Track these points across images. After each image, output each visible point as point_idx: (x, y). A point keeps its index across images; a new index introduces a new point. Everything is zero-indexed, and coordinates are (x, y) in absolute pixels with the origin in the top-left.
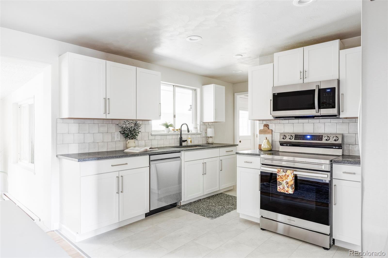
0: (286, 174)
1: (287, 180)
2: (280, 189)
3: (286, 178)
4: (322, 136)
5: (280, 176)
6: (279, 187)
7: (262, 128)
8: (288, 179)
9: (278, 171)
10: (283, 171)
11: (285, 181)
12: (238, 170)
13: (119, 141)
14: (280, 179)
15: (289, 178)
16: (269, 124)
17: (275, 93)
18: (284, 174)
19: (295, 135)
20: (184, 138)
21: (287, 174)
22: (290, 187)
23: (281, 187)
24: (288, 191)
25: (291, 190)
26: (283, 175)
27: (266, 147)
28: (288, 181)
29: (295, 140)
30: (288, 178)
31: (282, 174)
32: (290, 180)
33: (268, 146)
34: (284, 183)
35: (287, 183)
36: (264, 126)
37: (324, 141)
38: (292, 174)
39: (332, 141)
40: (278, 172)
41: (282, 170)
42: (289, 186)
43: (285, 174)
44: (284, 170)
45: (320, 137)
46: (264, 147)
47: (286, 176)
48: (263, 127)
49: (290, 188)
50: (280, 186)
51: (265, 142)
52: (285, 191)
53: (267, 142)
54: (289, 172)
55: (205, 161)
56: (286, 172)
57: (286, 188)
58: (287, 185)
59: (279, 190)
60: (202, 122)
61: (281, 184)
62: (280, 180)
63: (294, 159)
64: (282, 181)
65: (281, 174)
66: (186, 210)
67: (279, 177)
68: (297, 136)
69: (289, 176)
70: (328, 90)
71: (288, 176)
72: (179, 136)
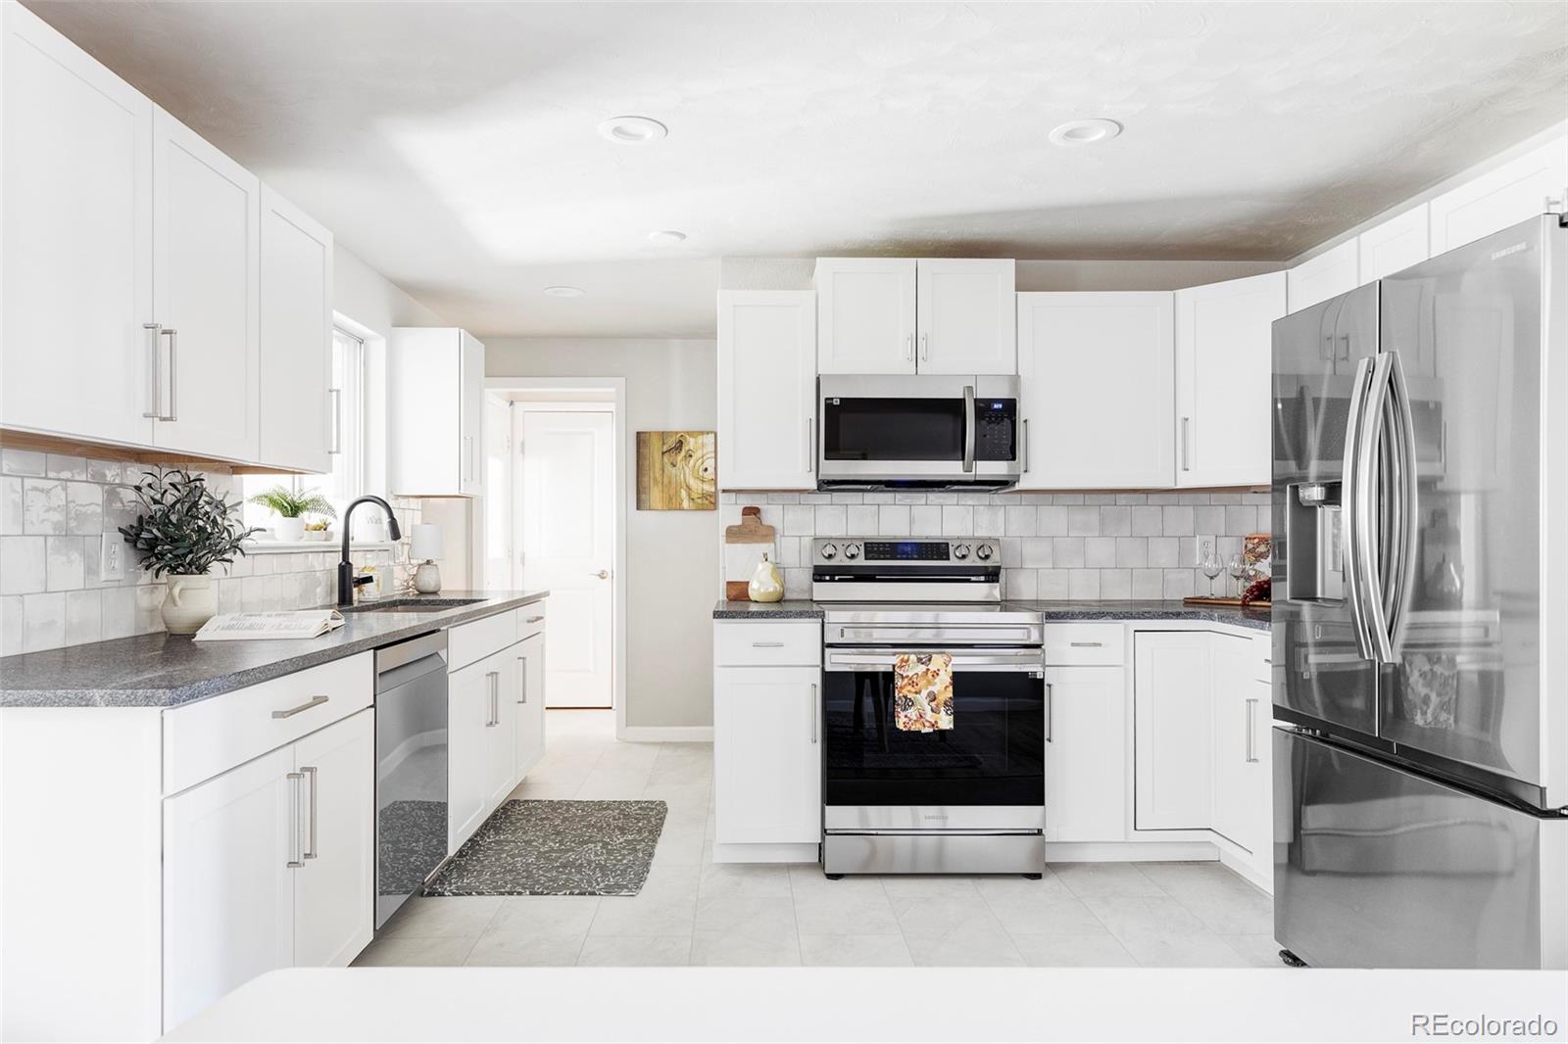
0: (928, 670)
1: (931, 688)
2: (904, 721)
3: (929, 683)
4: (948, 544)
5: (907, 676)
6: (906, 716)
7: (737, 519)
8: (935, 684)
9: (902, 660)
10: (920, 660)
11: (924, 693)
12: (721, 677)
13: (116, 584)
14: (910, 688)
15: (941, 680)
16: (759, 507)
17: (832, 399)
18: (922, 668)
19: (865, 544)
20: (359, 566)
21: (932, 667)
22: (942, 709)
23: (912, 713)
24: (936, 722)
25: (948, 717)
26: (917, 674)
27: (771, 590)
28: (935, 689)
29: (866, 559)
30: (936, 681)
31: (916, 671)
32: (943, 687)
33: (777, 585)
34: (922, 699)
35: (933, 698)
36: (743, 515)
37: (953, 562)
38: (947, 666)
39: (972, 561)
40: (901, 667)
41: (913, 658)
42: (937, 706)
43: (925, 670)
44: (923, 656)
45: (939, 550)
46: (762, 590)
47: (930, 675)
48: (741, 516)
49: (943, 713)
50: (909, 711)
51: (763, 570)
52: (927, 724)
53: (770, 571)
54: (938, 660)
55: (491, 665)
56: (930, 660)
57: (929, 716)
58: (933, 704)
59: (905, 727)
60: (392, 493)
61: (909, 703)
62: (909, 691)
63: (937, 617)
64: (916, 693)
65: (911, 668)
66: (480, 894)
67: (906, 680)
68: (873, 547)
69: (938, 674)
70: (996, 406)
71: (936, 674)
72: (338, 559)
